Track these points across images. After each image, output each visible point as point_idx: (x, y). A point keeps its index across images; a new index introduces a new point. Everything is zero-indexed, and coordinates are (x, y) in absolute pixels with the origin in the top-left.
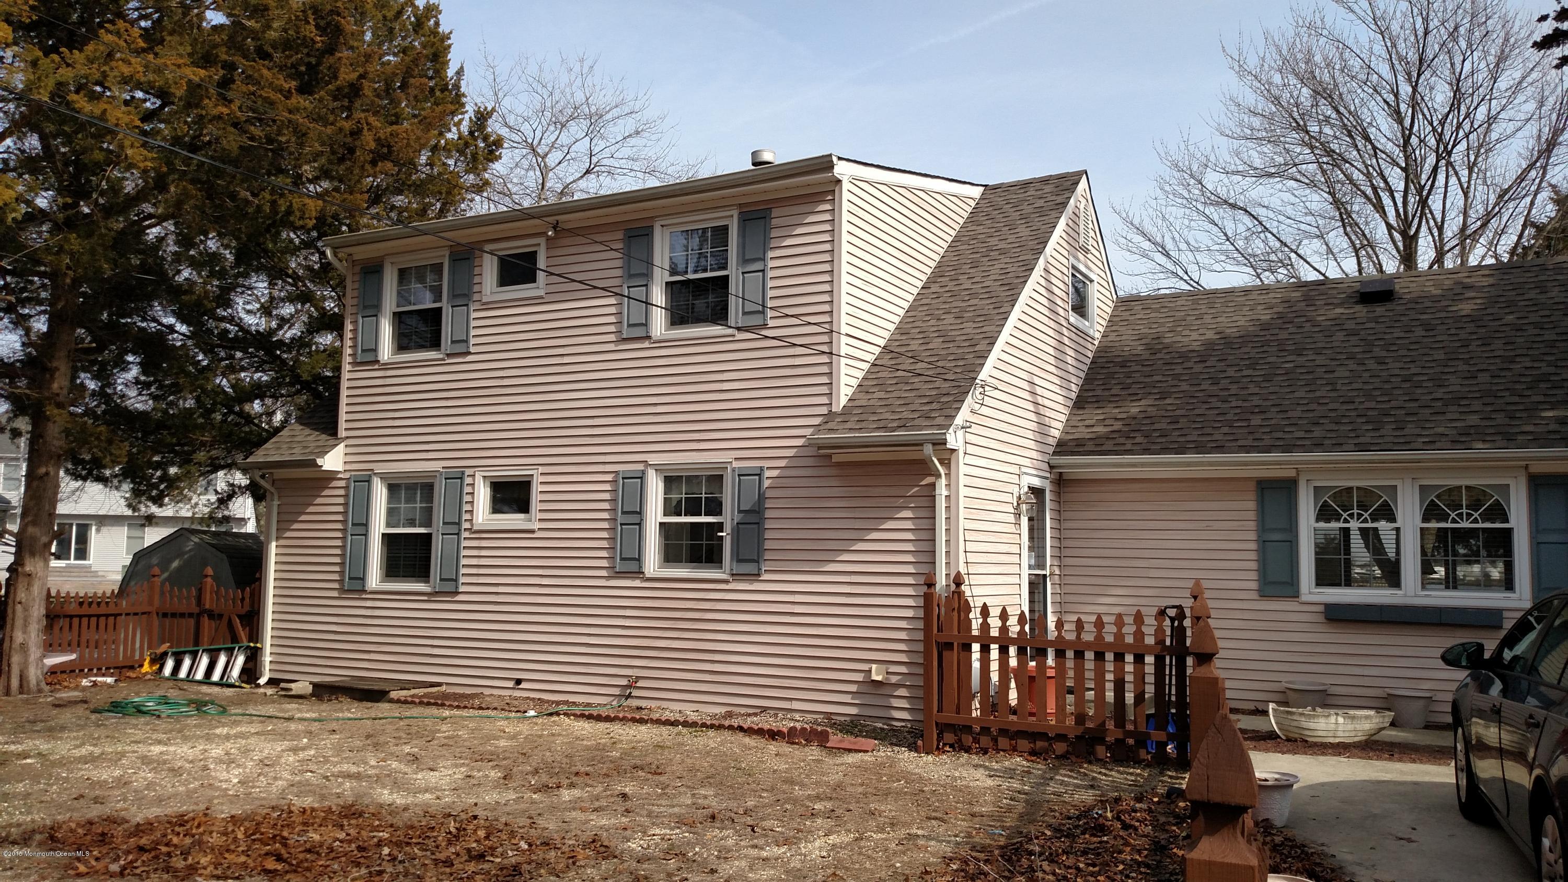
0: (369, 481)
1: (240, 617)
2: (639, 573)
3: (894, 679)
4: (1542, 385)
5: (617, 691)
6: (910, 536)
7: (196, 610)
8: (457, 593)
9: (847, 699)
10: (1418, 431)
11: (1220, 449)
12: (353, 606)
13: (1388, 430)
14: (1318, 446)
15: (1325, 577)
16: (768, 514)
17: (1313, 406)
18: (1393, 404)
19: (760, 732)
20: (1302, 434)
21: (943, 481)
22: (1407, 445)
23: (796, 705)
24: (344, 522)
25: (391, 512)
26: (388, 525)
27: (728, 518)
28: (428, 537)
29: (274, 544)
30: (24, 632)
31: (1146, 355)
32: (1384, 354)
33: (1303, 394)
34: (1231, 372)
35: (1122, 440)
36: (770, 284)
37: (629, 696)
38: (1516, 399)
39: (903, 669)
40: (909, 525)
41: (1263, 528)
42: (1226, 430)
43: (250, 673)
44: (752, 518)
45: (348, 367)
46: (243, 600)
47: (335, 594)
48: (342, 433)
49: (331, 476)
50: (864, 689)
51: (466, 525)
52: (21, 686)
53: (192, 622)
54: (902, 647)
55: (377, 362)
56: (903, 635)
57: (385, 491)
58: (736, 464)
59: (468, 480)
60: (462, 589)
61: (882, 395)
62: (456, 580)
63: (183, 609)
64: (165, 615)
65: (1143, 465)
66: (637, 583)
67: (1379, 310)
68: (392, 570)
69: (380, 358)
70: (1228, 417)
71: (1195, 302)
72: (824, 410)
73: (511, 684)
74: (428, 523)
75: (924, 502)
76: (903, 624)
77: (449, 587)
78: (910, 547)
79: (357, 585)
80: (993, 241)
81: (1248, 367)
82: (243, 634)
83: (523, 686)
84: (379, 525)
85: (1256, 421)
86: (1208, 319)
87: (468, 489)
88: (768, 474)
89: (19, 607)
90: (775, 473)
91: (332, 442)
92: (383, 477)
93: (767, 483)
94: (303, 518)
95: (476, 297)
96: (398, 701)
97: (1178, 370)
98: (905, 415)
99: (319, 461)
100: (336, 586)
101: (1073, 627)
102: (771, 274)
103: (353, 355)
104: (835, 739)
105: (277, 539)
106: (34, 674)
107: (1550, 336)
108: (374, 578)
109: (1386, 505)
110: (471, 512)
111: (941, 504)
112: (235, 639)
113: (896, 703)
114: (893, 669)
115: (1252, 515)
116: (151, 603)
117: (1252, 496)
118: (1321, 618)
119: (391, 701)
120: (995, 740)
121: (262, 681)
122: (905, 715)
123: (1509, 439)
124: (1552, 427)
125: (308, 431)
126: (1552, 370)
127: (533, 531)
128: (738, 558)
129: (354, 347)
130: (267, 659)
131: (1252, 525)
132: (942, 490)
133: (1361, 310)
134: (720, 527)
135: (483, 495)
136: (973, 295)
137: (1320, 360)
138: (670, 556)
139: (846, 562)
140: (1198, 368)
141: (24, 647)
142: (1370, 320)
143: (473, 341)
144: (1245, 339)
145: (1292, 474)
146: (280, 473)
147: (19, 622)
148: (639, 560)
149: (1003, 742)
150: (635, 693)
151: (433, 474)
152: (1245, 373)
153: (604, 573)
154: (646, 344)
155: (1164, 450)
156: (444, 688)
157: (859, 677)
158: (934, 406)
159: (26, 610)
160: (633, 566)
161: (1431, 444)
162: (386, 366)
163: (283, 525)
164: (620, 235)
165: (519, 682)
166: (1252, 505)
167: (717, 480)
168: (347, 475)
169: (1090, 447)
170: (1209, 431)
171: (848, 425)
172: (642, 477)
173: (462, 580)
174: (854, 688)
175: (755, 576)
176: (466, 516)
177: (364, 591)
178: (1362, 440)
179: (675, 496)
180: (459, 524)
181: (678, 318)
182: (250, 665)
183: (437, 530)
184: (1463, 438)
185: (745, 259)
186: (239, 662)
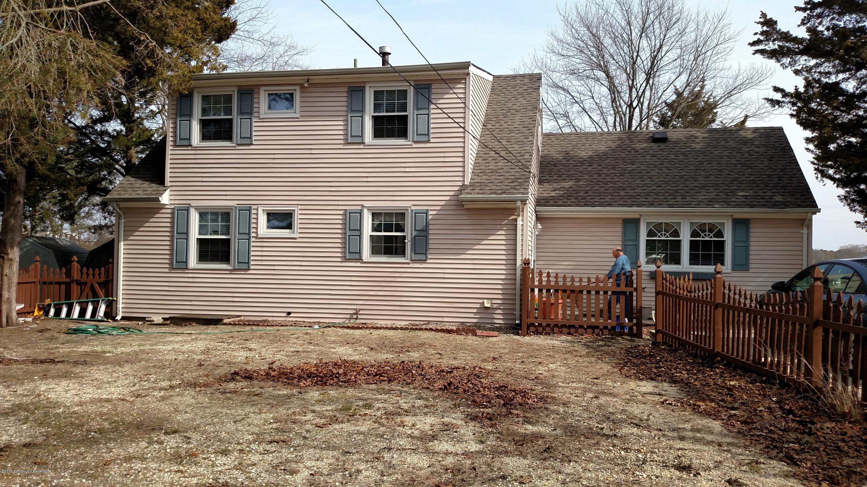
0: (188, 210)
1: (99, 284)
2: (360, 260)
3: (495, 306)
4: (735, 182)
5: (348, 316)
6: (504, 242)
7: (68, 280)
8: (249, 269)
9: (472, 315)
10: (692, 200)
11: (610, 205)
12: (178, 277)
13: (679, 198)
14: (651, 205)
16: (430, 232)
17: (645, 188)
18: (678, 188)
19: (442, 331)
20: (643, 200)
21: (520, 218)
22: (688, 205)
23: (445, 319)
24: (172, 232)
25: (201, 227)
26: (200, 234)
27: (409, 233)
28: (228, 240)
29: (122, 243)
30: (9, 292)
31: (564, 162)
32: (669, 166)
33: (639, 182)
34: (605, 171)
35: (566, 200)
36: (432, 121)
37: (357, 319)
38: (727, 188)
39: (500, 302)
40: (503, 237)
41: (625, 239)
42: (610, 197)
43: (110, 315)
44: (424, 234)
45: (171, 148)
46: (100, 274)
47: (167, 270)
48: (167, 183)
49: (163, 207)
50: (480, 311)
51: (253, 235)
52: (7, 322)
53: (63, 287)
54: (500, 292)
55: (191, 146)
56: (500, 287)
57: (197, 216)
58: (413, 208)
59: (254, 211)
60: (252, 267)
61: (487, 177)
62: (248, 263)
63: (58, 279)
64: (44, 283)
65: (577, 211)
66: (358, 264)
67: (663, 146)
68: (203, 257)
69: (193, 144)
70: (610, 191)
71: (579, 137)
72: (461, 184)
73: (285, 315)
74: (228, 233)
75: (511, 227)
76: (500, 282)
77: (245, 266)
78: (504, 247)
79: (183, 265)
81: (612, 169)
82: (101, 293)
83: (291, 315)
84: (194, 234)
85: (622, 193)
86: (587, 146)
87: (253, 216)
88: (430, 213)
89: (5, 278)
90: (434, 212)
91: (161, 188)
92: (196, 208)
93: (430, 217)
94: (141, 229)
95: (256, 114)
96: (230, 324)
97: (581, 169)
98: (503, 187)
99: (160, 199)
100: (167, 266)
102: (432, 116)
103: (175, 141)
104: (479, 332)
105: (124, 240)
106: (14, 315)
107: (734, 161)
108: (193, 260)
109: (676, 230)
110: (257, 228)
111: (519, 228)
112: (95, 295)
113: (496, 316)
114: (494, 301)
115: (620, 234)
116: (36, 277)
117: (621, 226)
118: (648, 278)
119: (225, 324)
120: (553, 329)
121: (119, 318)
122: (501, 322)
123: (728, 204)
124: (743, 200)
125: (140, 182)
126: (737, 176)
127: (295, 238)
128: (415, 252)
129: (175, 136)
130: (120, 306)
131: (620, 238)
132: (519, 222)
133: (654, 146)
134: (404, 237)
135: (263, 219)
136: (511, 131)
137: (643, 167)
138: (375, 251)
139: (470, 254)
140: (590, 169)
141: (9, 300)
142: (659, 150)
143: (254, 138)
144: (605, 154)
145: (638, 216)
146: (123, 205)
147: (5, 286)
148: (360, 253)
149: (556, 330)
150: (359, 317)
151: (231, 208)
152: (611, 171)
153: (339, 259)
154: (362, 146)
155: (585, 205)
156: (242, 318)
157: (478, 306)
158: (516, 184)
159: (9, 279)
160: (357, 256)
161: (698, 205)
162: (196, 148)
163: (127, 233)
164: (346, 89)
165: (289, 313)
166: (620, 230)
167: (402, 215)
168: (173, 207)
169: (552, 203)
170: (603, 197)
171: (476, 191)
172: (361, 213)
173: (252, 263)
174: (475, 311)
175: (424, 261)
176: (253, 230)
177: (187, 269)
178: (669, 203)
179: (377, 222)
180: (249, 234)
181: (378, 134)
182: (109, 310)
183: (234, 237)
184: (710, 203)
185: (417, 108)
186: (102, 308)
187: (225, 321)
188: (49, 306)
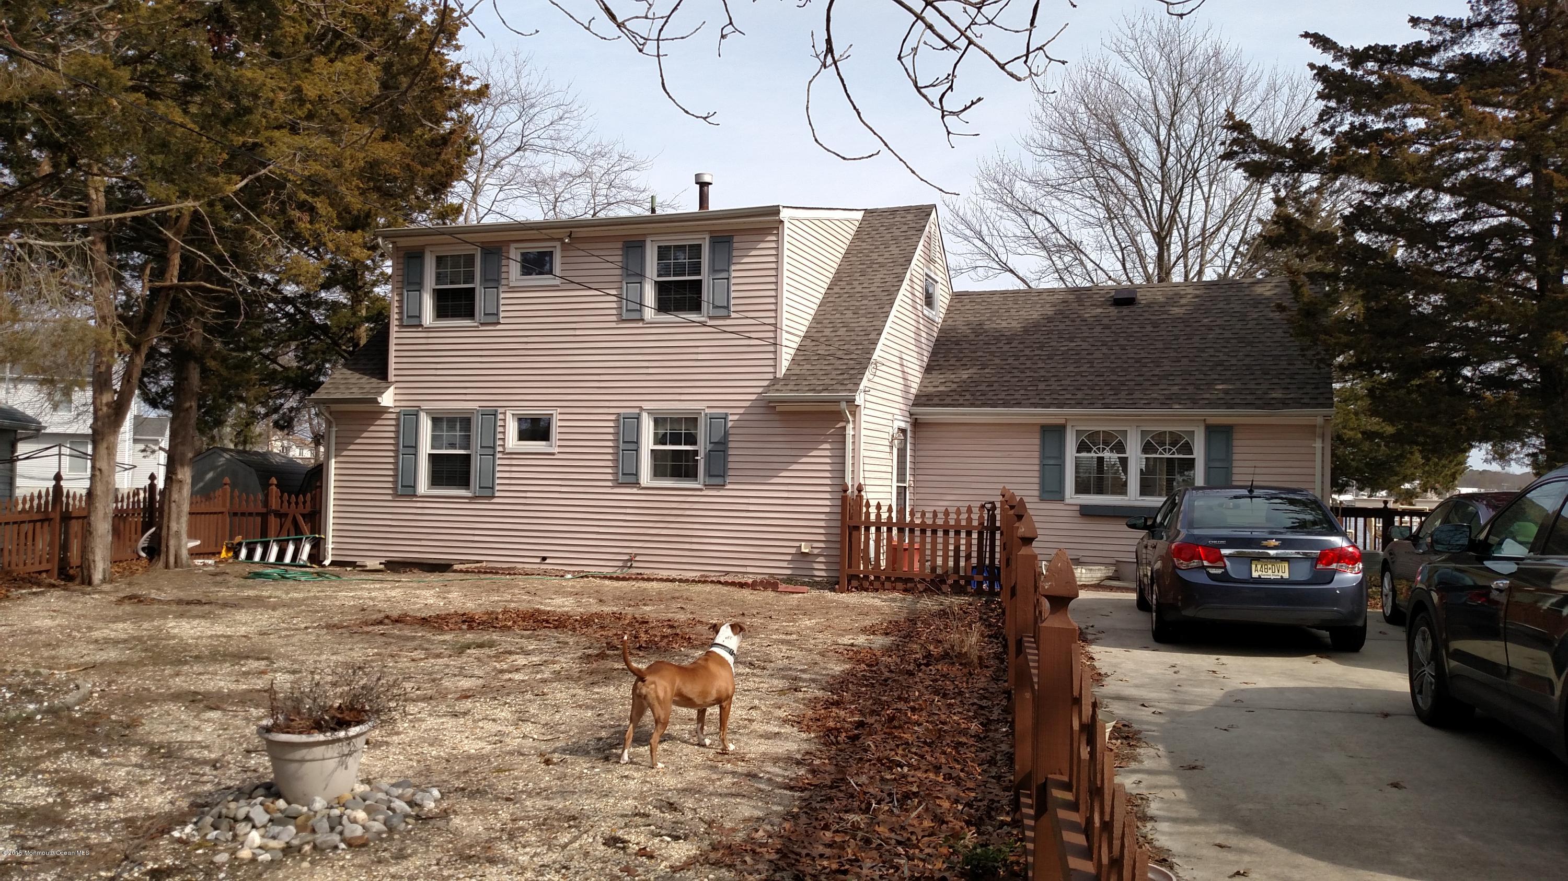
0: (417, 415)
1: (303, 516)
2: (636, 484)
3: (816, 551)
4: (1219, 368)
5: (620, 564)
6: (828, 460)
7: (265, 510)
8: (494, 497)
9: (785, 564)
10: (1141, 396)
11: (1018, 404)
12: (405, 507)
13: (1123, 395)
14: (1079, 404)
15: (1082, 488)
16: (731, 445)
17: (1078, 378)
18: (1128, 377)
19: (733, 584)
20: (1069, 396)
21: (851, 425)
22: (1134, 405)
23: (749, 570)
24: (397, 444)
25: (434, 438)
26: (433, 447)
27: (702, 447)
28: (469, 456)
29: (333, 460)
30: (178, 523)
31: (972, 337)
32: (1126, 343)
33: (1071, 369)
34: (1027, 352)
35: (957, 397)
36: (733, 288)
37: (631, 567)
38: (1202, 377)
39: (822, 545)
40: (828, 453)
41: (1043, 456)
42: (1022, 392)
43: (316, 557)
44: (720, 447)
45: (396, 329)
46: (304, 503)
47: (390, 498)
48: (392, 378)
49: (385, 410)
50: (796, 558)
51: (499, 449)
52: (176, 562)
53: (259, 519)
54: (822, 531)
55: (421, 326)
56: (822, 524)
57: (430, 423)
58: (707, 411)
59: (500, 416)
60: (497, 494)
61: (809, 367)
62: (493, 488)
63: (252, 509)
64: (235, 514)
65: (970, 414)
66: (635, 491)
67: (1125, 311)
68: (436, 480)
69: (424, 323)
70: (1025, 383)
71: (1005, 299)
72: (771, 376)
73: (538, 560)
74: (467, 447)
75: (838, 438)
76: (823, 517)
77: (487, 493)
78: (828, 467)
79: (409, 491)
80: (874, 256)
81: (1038, 348)
82: (306, 528)
83: (548, 561)
84: (425, 448)
85: (1042, 386)
86: (1013, 312)
87: (500, 423)
88: (730, 418)
89: (173, 505)
90: (736, 417)
91: (384, 385)
92: (428, 412)
93: (730, 424)
94: (358, 441)
95: (504, 282)
96: (461, 571)
97: (993, 348)
98: (826, 382)
99: (379, 399)
100: (390, 492)
101: (931, 515)
102: (733, 281)
103: (400, 319)
104: (782, 587)
105: (336, 456)
106: (184, 553)
107: (1228, 334)
108: (423, 486)
109: (1120, 442)
110: (504, 439)
111: (849, 440)
112: (298, 531)
113: (816, 566)
114: (815, 545)
115: (1037, 448)
116: (224, 506)
117: (1038, 435)
118: (1078, 514)
119: (455, 571)
120: (883, 584)
121: (327, 562)
122: (823, 574)
123: (1194, 403)
124: (1221, 396)
125: (357, 375)
126: (1225, 358)
127: (553, 454)
128: (709, 474)
129: (401, 313)
130: (330, 546)
131: (1037, 454)
132: (850, 431)
133: (1113, 311)
134: (696, 453)
135: (512, 428)
136: (864, 297)
137: (1085, 345)
138: (658, 472)
139: (784, 477)
140: (1006, 348)
141: (178, 533)
142: (1118, 318)
143: (502, 314)
144: (1036, 325)
145: (1063, 422)
146: (335, 407)
147: (174, 516)
148: (636, 474)
149: (887, 585)
150: (634, 565)
151: (471, 411)
152: (1037, 352)
153: (610, 484)
154: (640, 325)
155: (984, 405)
156: (484, 564)
157: (793, 551)
158: (845, 376)
159: (178, 507)
160: (632, 479)
161: (1148, 405)
162: (428, 330)
163: (340, 447)
164: (620, 245)
165: (544, 559)
166: (1037, 441)
167: (693, 421)
168: (398, 410)
169: (936, 400)
170: (1012, 392)
171: (789, 387)
172: (638, 418)
173: (497, 488)
174: (789, 558)
175: (722, 486)
176: (499, 442)
177: (415, 496)
178: (1106, 401)
179: (661, 431)
180: (494, 448)
181: (663, 306)
182: (314, 551)
183: (475, 451)
184: (1166, 403)
185: (714, 270)
186: (307, 549)
187: (456, 567)
188: (240, 544)
